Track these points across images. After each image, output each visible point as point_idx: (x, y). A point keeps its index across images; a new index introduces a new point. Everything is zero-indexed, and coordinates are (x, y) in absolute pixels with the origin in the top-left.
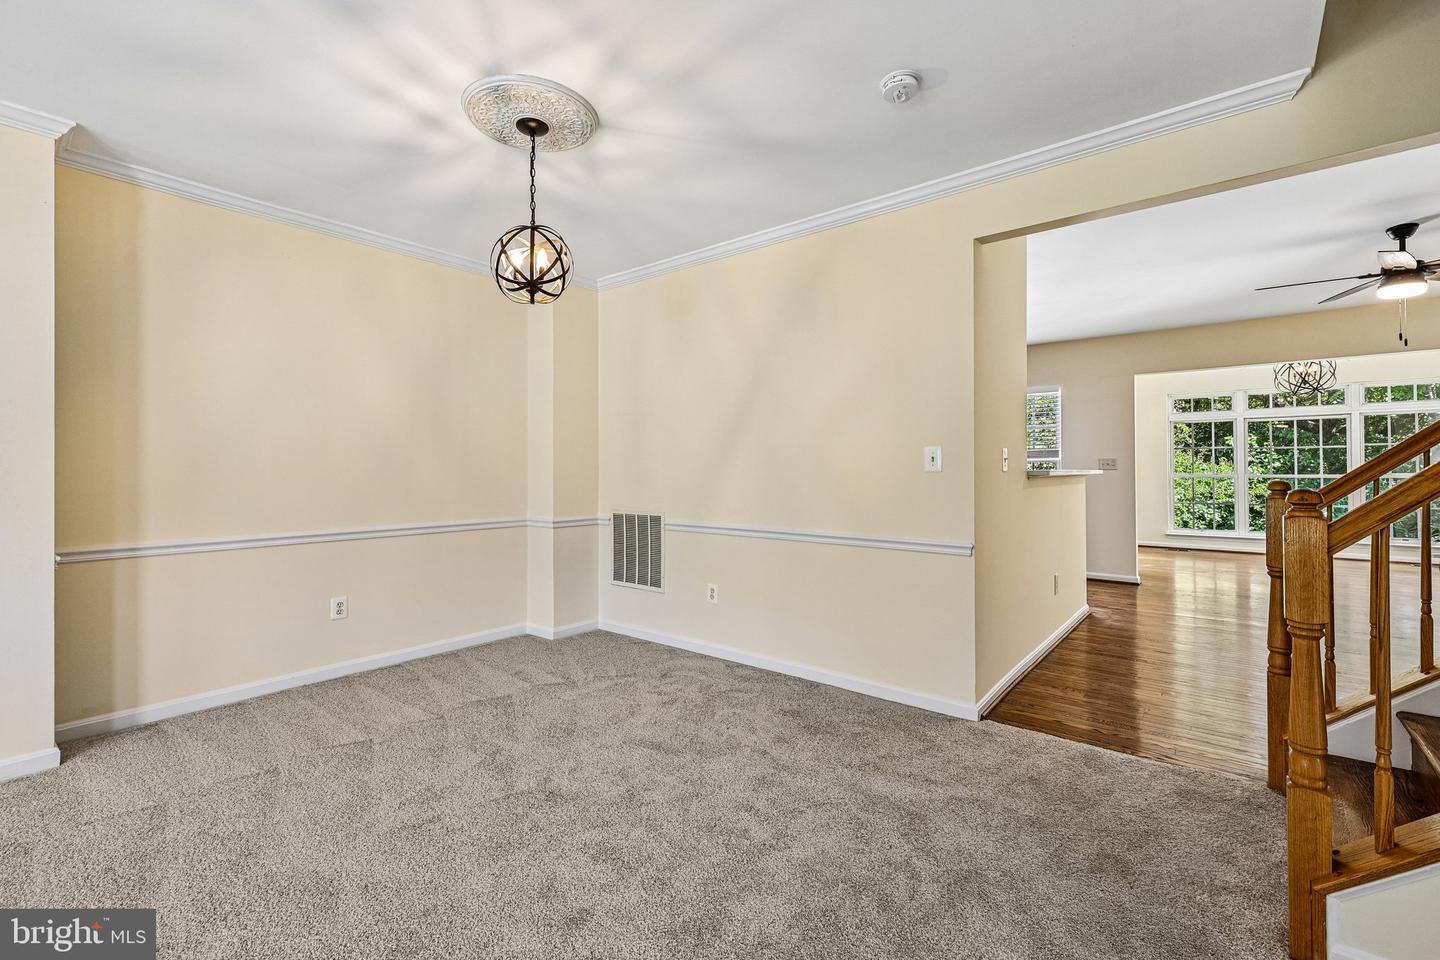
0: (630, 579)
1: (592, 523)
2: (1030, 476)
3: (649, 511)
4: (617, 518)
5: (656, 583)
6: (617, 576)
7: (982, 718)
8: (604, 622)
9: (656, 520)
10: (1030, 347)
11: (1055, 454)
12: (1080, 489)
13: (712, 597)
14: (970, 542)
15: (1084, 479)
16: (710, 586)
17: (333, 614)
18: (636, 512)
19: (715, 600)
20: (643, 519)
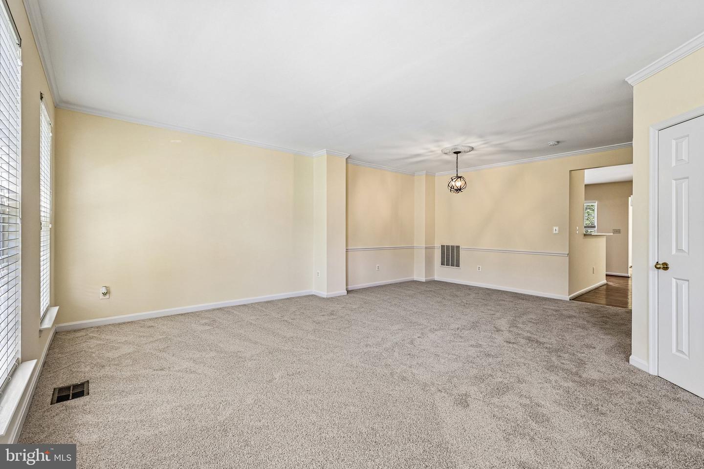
0: (448, 265)
1: (433, 248)
2: (585, 235)
3: (455, 244)
4: (443, 247)
5: (458, 265)
6: (443, 264)
7: (570, 300)
8: (437, 278)
9: (458, 247)
10: (586, 185)
11: (594, 227)
12: (604, 240)
13: (479, 269)
14: (568, 253)
15: (605, 237)
16: (479, 266)
17: (377, 269)
18: (450, 244)
19: (480, 270)
20: (453, 247)
